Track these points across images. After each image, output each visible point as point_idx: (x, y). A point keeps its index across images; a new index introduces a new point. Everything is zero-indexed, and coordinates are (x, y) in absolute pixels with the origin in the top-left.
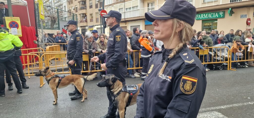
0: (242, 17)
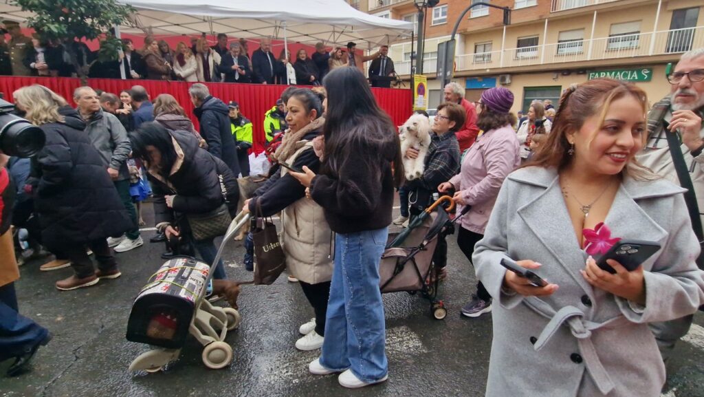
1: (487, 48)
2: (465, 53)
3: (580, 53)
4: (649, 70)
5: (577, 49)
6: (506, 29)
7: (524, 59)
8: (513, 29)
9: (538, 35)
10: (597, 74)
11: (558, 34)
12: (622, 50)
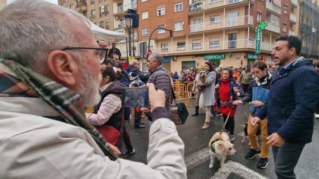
0: (237, 58)
1: (166, 46)
2: (157, 48)
3: (201, 49)
4: (224, 55)
5: (199, 47)
6: (173, 38)
7: (180, 50)
8: (175, 39)
9: (185, 41)
10: (207, 56)
11: (192, 41)
12: (215, 47)
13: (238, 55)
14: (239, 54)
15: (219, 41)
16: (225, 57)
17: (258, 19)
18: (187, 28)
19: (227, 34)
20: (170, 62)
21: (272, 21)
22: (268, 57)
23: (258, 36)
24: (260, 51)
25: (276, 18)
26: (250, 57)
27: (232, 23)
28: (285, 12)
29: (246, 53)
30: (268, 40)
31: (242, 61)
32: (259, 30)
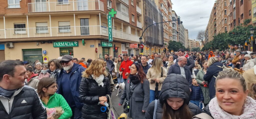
0: (91, 46)
3: (47, 33)
4: (77, 42)
5: (45, 31)
6: (5, 18)
7: (18, 34)
8: (9, 18)
9: (25, 23)
10: (57, 43)
11: (35, 24)
12: (64, 33)
13: (92, 43)
14: (93, 41)
15: (70, 26)
16: (78, 44)
17: (108, 6)
18: (27, 6)
19: (79, 19)
20: (4, 50)
21: (122, 11)
22: (122, 45)
23: (110, 24)
24: (112, 39)
25: (125, 8)
26: (105, 44)
27: (83, 7)
28: (132, 4)
29: (100, 41)
30: (120, 28)
31: (96, 49)
32: (109, 17)
